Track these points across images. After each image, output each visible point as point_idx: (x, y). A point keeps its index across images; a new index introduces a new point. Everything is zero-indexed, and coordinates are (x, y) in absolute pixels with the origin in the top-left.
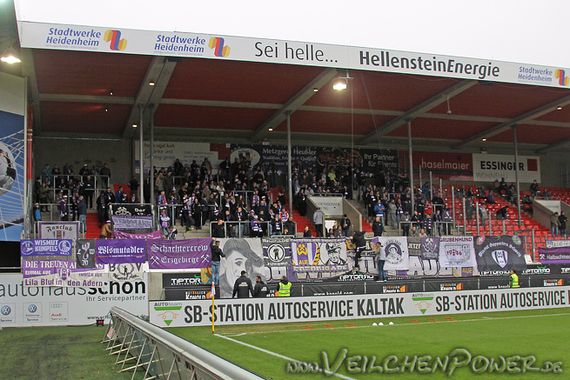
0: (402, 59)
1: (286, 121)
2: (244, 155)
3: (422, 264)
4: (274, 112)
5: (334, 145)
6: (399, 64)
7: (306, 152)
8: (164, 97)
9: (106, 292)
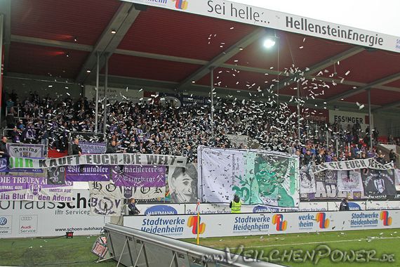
0: (316, 26)
1: (210, 73)
2: (170, 101)
3: (326, 188)
4: (200, 67)
6: (314, 29)
8: (118, 48)
9: (74, 207)
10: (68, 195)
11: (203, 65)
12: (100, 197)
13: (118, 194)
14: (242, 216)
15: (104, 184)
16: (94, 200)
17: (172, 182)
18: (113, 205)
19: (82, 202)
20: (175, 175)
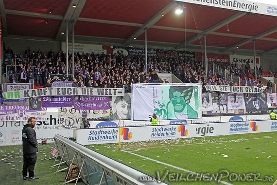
1: (144, 33)
2: (120, 52)
3: (219, 108)
4: (137, 28)
5: (165, 48)
6: (209, 1)
7: (151, 52)
8: (80, 17)
9: (48, 124)
10: (44, 116)
11: (140, 27)
12: (65, 117)
13: (78, 115)
14: (157, 127)
15: (68, 108)
16: (62, 119)
17: (114, 106)
18: (74, 122)
19: (53, 121)
20: (116, 102)
